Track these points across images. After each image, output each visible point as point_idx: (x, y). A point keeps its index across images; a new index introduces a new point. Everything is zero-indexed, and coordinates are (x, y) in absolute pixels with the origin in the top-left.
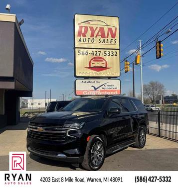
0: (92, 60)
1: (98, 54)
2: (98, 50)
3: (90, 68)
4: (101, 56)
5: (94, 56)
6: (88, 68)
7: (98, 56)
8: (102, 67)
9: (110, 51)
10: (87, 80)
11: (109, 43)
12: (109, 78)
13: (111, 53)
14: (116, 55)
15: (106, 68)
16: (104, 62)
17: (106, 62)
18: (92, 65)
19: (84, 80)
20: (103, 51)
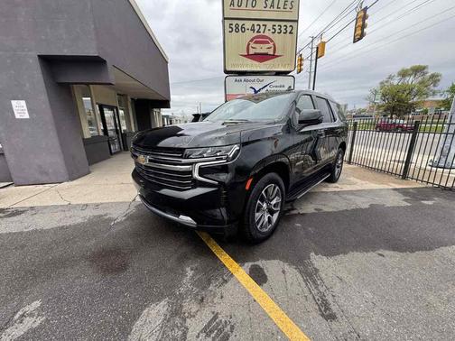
0: (251, 40)
1: (262, 30)
2: (261, 23)
3: (248, 56)
4: (267, 33)
5: (256, 34)
6: (245, 56)
7: (262, 33)
8: (267, 54)
9: (283, 24)
10: (243, 78)
11: (282, 9)
12: (278, 73)
13: (283, 29)
14: (290, 33)
15: (274, 56)
16: (271, 45)
17: (274, 45)
18: (252, 51)
19: (238, 78)
20: (270, 25)
